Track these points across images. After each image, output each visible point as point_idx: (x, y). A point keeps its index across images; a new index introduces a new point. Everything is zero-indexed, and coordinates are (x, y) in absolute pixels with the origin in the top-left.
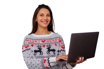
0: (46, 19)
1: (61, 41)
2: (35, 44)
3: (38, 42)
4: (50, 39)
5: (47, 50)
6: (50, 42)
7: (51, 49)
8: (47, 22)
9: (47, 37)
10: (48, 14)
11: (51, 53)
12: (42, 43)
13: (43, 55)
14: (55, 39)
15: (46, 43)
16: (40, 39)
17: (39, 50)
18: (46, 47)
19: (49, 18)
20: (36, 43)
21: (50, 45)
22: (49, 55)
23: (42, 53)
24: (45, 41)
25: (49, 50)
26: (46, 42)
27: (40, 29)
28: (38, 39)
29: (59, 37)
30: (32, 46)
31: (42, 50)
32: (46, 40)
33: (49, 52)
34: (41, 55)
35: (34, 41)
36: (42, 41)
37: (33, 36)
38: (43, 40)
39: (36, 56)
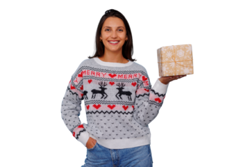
0: (114, 36)
1: (146, 79)
2: (96, 78)
3: (101, 76)
4: (125, 72)
5: (118, 91)
6: (123, 78)
7: (123, 90)
8: (119, 41)
9: (119, 68)
10: (119, 27)
11: (125, 97)
12: (110, 77)
13: (106, 99)
14: (133, 75)
15: (117, 80)
16: (107, 71)
17: (100, 90)
18: (115, 87)
19: (122, 35)
20: (98, 76)
21: (122, 84)
22: (120, 100)
23: (105, 96)
24: (115, 75)
25: (121, 92)
26: (116, 78)
27: (107, 54)
28: (102, 70)
29: (142, 72)
30: (90, 81)
31: (106, 91)
32: (117, 75)
33: (120, 96)
34: (103, 99)
35: (96, 72)
36: (110, 75)
37: (95, 63)
38: (112, 74)
39: (95, 99)
